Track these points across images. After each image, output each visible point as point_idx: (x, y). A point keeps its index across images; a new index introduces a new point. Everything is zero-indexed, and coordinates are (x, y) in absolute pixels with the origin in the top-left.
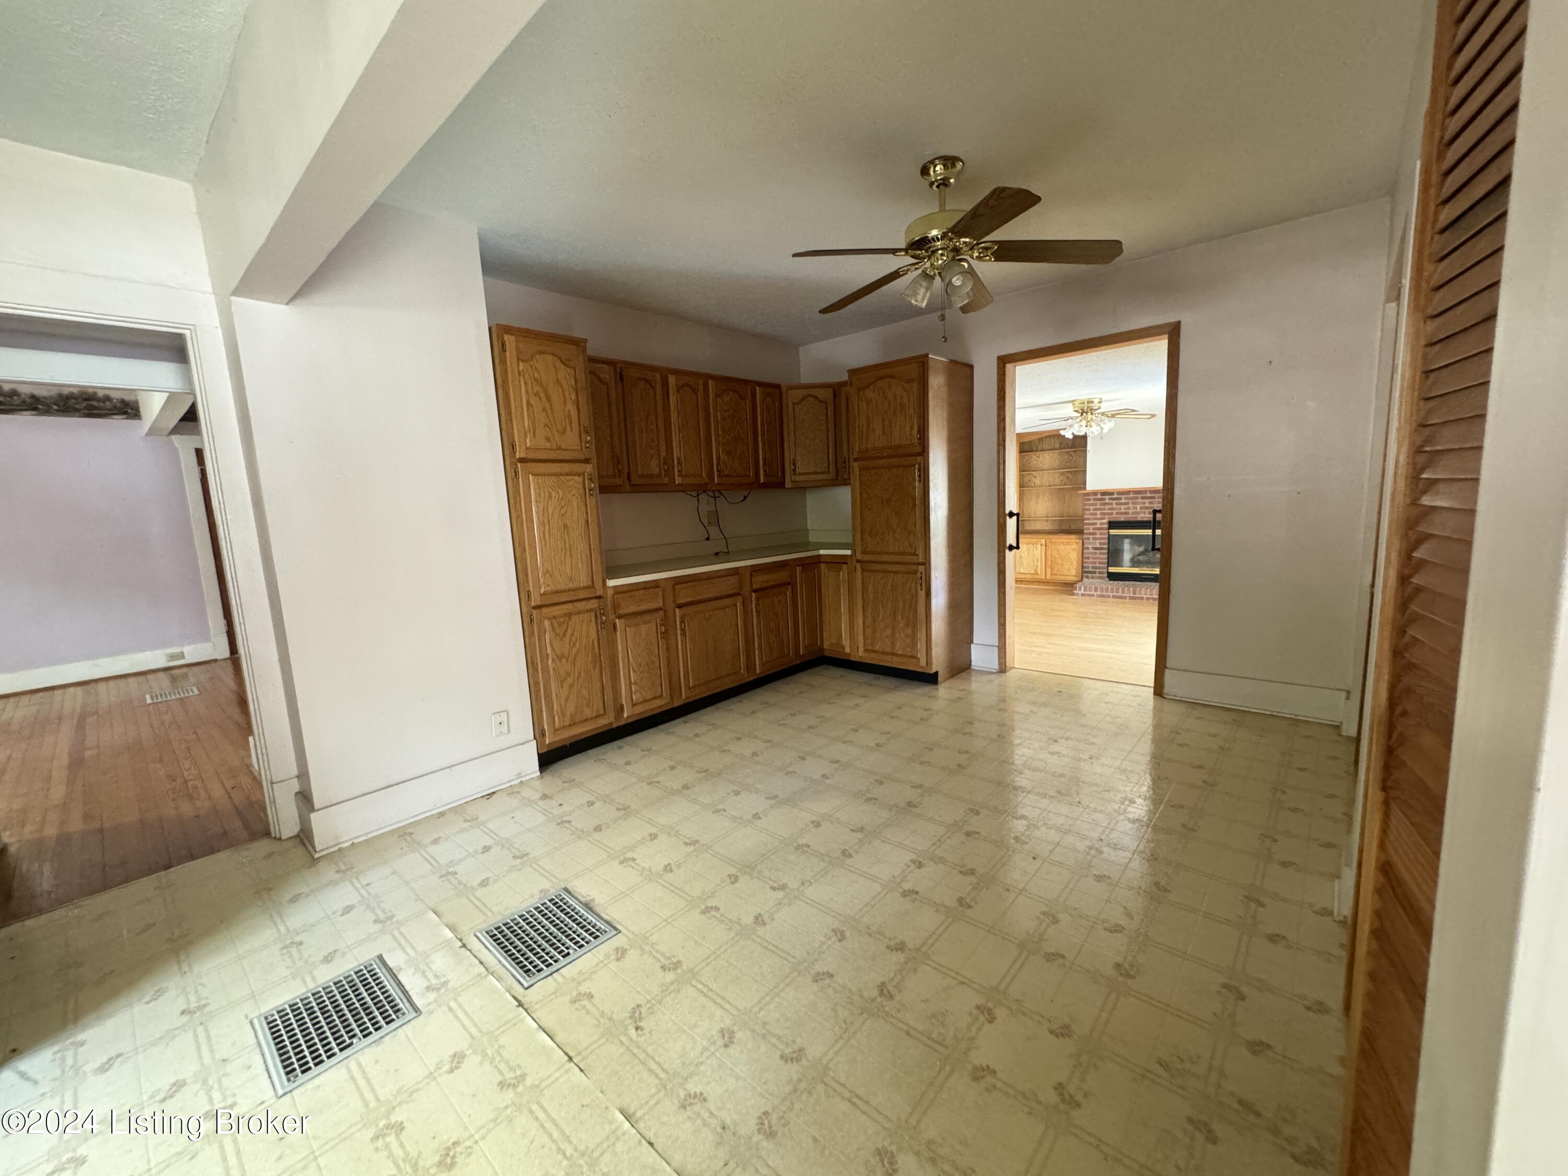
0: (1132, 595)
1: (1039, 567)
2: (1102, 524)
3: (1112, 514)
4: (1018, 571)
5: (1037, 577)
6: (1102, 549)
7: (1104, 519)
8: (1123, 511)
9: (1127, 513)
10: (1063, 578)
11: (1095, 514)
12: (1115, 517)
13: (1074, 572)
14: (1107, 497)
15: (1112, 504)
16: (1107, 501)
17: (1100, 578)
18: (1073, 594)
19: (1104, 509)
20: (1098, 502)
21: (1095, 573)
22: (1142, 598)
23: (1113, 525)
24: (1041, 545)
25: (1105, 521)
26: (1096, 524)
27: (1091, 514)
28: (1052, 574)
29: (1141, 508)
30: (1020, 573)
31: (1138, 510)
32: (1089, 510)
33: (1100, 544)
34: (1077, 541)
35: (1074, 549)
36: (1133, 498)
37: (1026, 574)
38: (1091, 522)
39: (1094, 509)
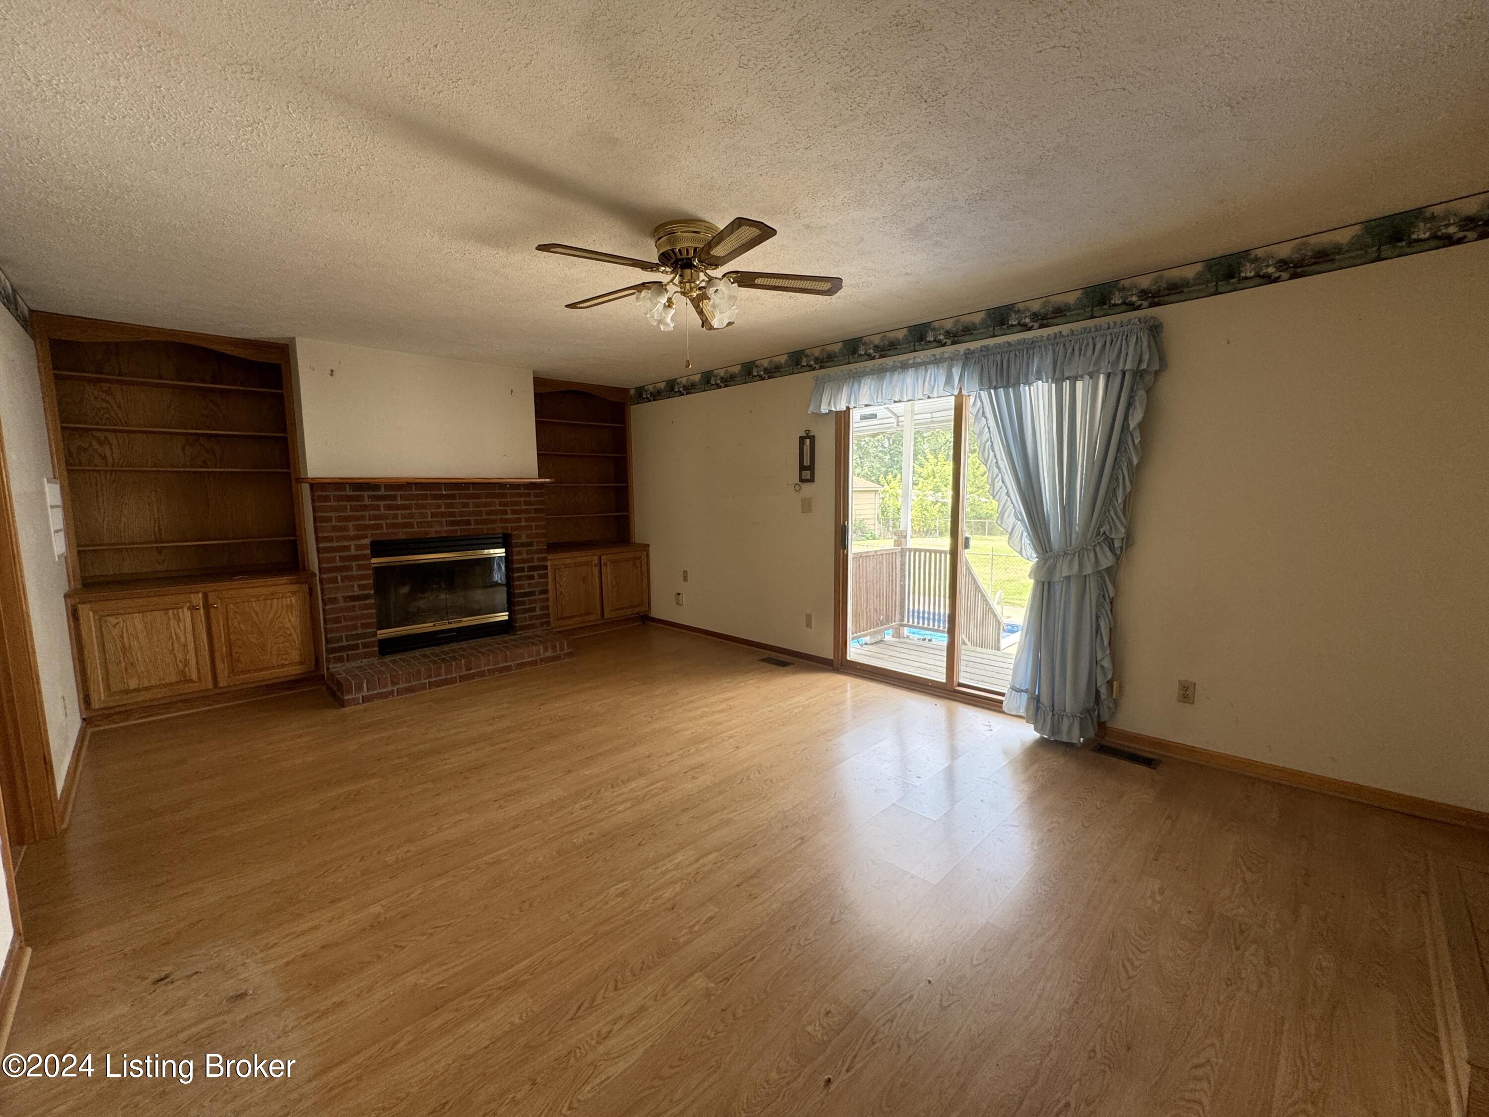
0: (464, 673)
1: (193, 662)
2: (358, 548)
3: (379, 527)
4: (114, 688)
5: (195, 687)
6: (367, 597)
7: (364, 537)
8: (400, 520)
9: (410, 525)
10: (265, 674)
11: (345, 529)
12: (384, 533)
13: (295, 655)
14: (366, 494)
15: (378, 508)
16: (367, 502)
17: (366, 656)
18: (342, 704)
19: (363, 518)
20: (348, 504)
21: (356, 647)
22: (482, 674)
23: (379, 548)
24: (193, 608)
25: (367, 541)
26: (347, 548)
27: (335, 529)
28: (233, 671)
29: (433, 515)
30: (127, 692)
31: (429, 519)
32: (329, 519)
33: (362, 587)
34: (294, 588)
35: (290, 607)
36: (417, 497)
37: (147, 689)
38: (335, 544)
39: (340, 519)
